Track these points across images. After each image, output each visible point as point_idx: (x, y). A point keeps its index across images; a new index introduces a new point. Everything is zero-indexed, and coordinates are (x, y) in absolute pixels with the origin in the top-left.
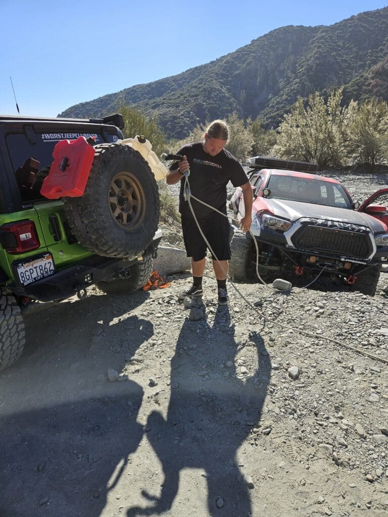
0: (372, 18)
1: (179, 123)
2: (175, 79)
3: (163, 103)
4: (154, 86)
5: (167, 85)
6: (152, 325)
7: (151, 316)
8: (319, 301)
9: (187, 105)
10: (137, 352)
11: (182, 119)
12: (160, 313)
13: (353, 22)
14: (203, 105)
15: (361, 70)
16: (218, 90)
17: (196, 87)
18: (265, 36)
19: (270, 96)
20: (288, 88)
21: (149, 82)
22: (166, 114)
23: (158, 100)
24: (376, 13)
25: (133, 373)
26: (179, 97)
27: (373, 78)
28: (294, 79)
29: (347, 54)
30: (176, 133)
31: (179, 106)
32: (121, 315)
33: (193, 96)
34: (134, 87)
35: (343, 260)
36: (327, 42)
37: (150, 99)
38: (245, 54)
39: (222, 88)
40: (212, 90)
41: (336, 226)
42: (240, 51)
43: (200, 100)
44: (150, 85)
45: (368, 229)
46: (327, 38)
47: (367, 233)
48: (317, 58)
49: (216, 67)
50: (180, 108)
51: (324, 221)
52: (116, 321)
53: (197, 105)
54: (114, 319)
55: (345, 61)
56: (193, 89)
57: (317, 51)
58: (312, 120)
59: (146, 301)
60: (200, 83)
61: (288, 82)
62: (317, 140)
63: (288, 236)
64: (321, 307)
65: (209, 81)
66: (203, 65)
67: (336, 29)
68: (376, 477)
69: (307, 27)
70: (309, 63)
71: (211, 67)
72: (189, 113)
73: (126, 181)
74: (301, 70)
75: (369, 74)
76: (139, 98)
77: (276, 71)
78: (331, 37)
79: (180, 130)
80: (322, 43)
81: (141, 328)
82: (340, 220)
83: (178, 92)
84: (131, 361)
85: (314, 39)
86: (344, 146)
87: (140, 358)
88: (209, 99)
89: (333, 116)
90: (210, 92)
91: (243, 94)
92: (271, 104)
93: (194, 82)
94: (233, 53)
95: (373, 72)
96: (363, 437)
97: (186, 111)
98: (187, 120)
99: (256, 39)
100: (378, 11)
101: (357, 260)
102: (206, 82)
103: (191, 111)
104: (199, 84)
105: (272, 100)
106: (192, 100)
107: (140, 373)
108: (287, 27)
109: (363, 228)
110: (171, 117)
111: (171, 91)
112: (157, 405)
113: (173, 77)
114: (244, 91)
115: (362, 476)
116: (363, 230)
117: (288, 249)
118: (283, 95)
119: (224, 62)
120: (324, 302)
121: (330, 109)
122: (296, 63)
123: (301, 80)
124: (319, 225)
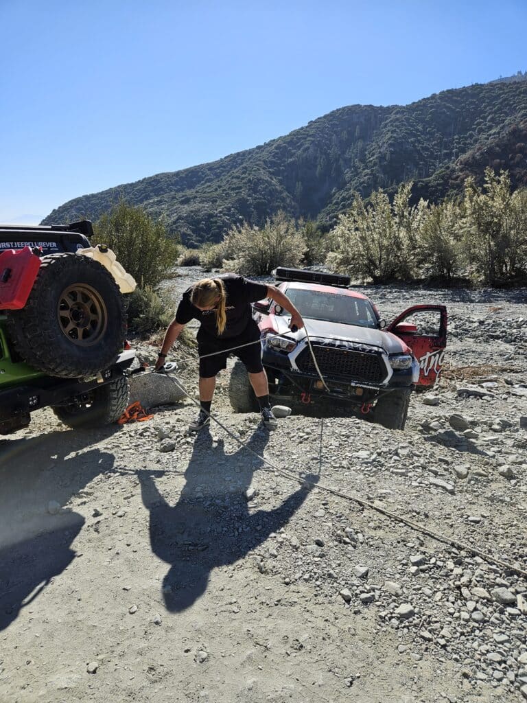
0: (458, 97)
1: (216, 222)
2: (210, 167)
3: (196, 197)
4: (184, 175)
5: (200, 174)
6: (114, 458)
7: (116, 449)
8: (308, 427)
9: (227, 199)
10: (88, 485)
11: (221, 217)
12: (128, 445)
13: (435, 102)
14: (248, 200)
15: (446, 161)
16: (267, 181)
17: (238, 177)
18: (325, 117)
19: (333, 191)
20: (355, 181)
21: (177, 170)
22: (199, 210)
23: (189, 193)
24: (462, 91)
25: (79, 505)
26: (216, 190)
27: (461, 170)
28: (364, 169)
29: (428, 140)
30: (212, 235)
31: (216, 201)
32: (82, 448)
33: (233, 189)
34: (157, 176)
35: (353, 384)
36: (403, 125)
37: (178, 191)
38: (300, 139)
39: (271, 178)
40: (260, 181)
41: (345, 346)
42: (295, 134)
43: (244, 193)
44: (177, 174)
45: (381, 350)
46: (403, 121)
47: (379, 353)
48: (391, 145)
49: (264, 153)
50: (218, 203)
51: (331, 340)
52: (73, 454)
53: (239, 200)
54: (72, 453)
55: (426, 149)
56: (235, 181)
57: (391, 137)
58: (374, 222)
59: (115, 434)
60: (244, 173)
61: (356, 173)
62: (381, 247)
63: (293, 357)
64: (308, 434)
65: (254, 171)
66: (246, 151)
67: (414, 110)
68: (293, 580)
69: (378, 107)
70: (382, 150)
71: (257, 153)
72: (229, 209)
73: (83, 294)
74: (371, 159)
75: (456, 165)
76: (163, 190)
77: (341, 159)
78: (407, 119)
79: (217, 231)
80: (396, 126)
81: (100, 462)
82: (350, 340)
83: (215, 184)
84: (79, 494)
85: (387, 122)
86: (414, 254)
87: (90, 491)
88: (255, 192)
89: (400, 217)
90: (256, 184)
91: (299, 187)
92: (335, 201)
93: (236, 172)
94: (285, 136)
95: (461, 162)
96: (296, 548)
97: (225, 207)
98: (226, 218)
99: (314, 120)
100: (464, 89)
101: (371, 386)
102: (251, 171)
103: (232, 207)
104: (242, 174)
105: (337, 195)
106: (233, 193)
107: (87, 505)
108: (352, 106)
109: (376, 349)
110: (206, 214)
111: (206, 182)
112: (96, 533)
113: (208, 164)
114: (300, 183)
115: (281, 580)
116: (375, 351)
117: (292, 373)
118: (350, 189)
119: (273, 147)
120: (314, 428)
121: (396, 209)
122: (366, 150)
123: (372, 171)
124: (325, 345)
